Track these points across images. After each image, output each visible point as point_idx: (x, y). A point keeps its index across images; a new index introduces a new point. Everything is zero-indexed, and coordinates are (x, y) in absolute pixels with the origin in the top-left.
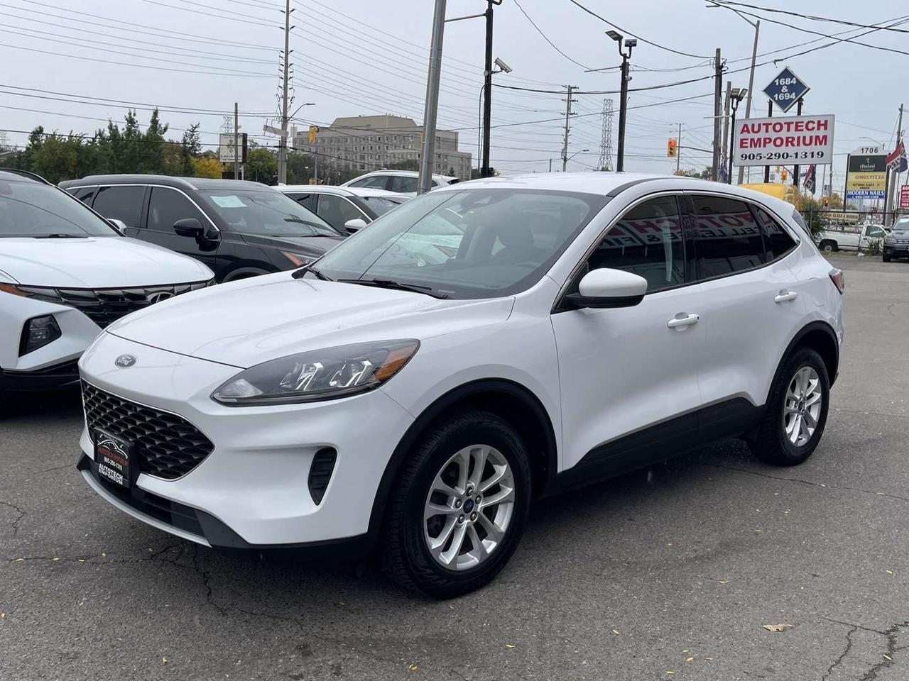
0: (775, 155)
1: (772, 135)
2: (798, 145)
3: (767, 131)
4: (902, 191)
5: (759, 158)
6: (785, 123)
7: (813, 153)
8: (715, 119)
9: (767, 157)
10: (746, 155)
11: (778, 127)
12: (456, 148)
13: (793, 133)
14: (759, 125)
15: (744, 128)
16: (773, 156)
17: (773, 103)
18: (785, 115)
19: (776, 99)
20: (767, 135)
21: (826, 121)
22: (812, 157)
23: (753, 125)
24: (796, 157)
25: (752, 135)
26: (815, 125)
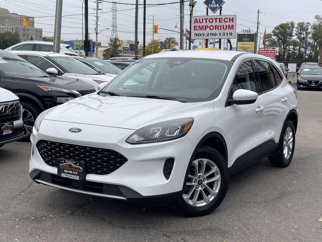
0: (210, 34)
1: (209, 24)
2: (221, 29)
3: (206, 22)
4: (259, 51)
5: (203, 35)
6: (214, 19)
7: (227, 33)
8: (180, 16)
9: (207, 35)
10: (197, 34)
11: (211, 21)
12: (33, 26)
13: (218, 24)
14: (203, 19)
15: (195, 21)
16: (209, 35)
17: (208, 9)
18: (213, 14)
19: (210, 7)
20: (206, 24)
21: (233, 18)
22: (227, 35)
23: (200, 19)
24: (220, 35)
25: (199, 24)
26: (228, 20)
